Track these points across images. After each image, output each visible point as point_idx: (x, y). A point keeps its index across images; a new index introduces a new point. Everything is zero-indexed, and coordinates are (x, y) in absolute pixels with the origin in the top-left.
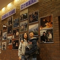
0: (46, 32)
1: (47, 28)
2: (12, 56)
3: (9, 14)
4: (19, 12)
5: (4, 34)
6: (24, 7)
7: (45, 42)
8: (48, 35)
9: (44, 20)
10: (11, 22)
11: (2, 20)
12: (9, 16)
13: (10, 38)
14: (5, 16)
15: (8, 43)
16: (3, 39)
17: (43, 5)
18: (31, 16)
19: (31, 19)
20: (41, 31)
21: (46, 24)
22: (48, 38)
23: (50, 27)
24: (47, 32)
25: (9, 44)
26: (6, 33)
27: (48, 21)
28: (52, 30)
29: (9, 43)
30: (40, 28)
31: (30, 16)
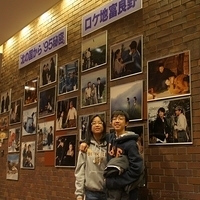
0: (167, 109)
1: (170, 94)
2: (55, 189)
3: (43, 49)
4: (76, 42)
5: (27, 115)
6: (93, 23)
7: (165, 142)
8: (173, 117)
9: (161, 69)
10: (50, 73)
11: (21, 66)
12: (44, 54)
13: (48, 128)
14: (31, 54)
15: (41, 146)
16: (25, 133)
17: (158, 18)
18: (119, 56)
19: (119, 66)
20: (149, 106)
21: (167, 82)
22: (176, 127)
23: (180, 93)
24: (169, 107)
25: (45, 148)
26: (35, 110)
27: (174, 70)
28: (188, 100)
29: (44, 145)
30: (149, 96)
31: (115, 55)
